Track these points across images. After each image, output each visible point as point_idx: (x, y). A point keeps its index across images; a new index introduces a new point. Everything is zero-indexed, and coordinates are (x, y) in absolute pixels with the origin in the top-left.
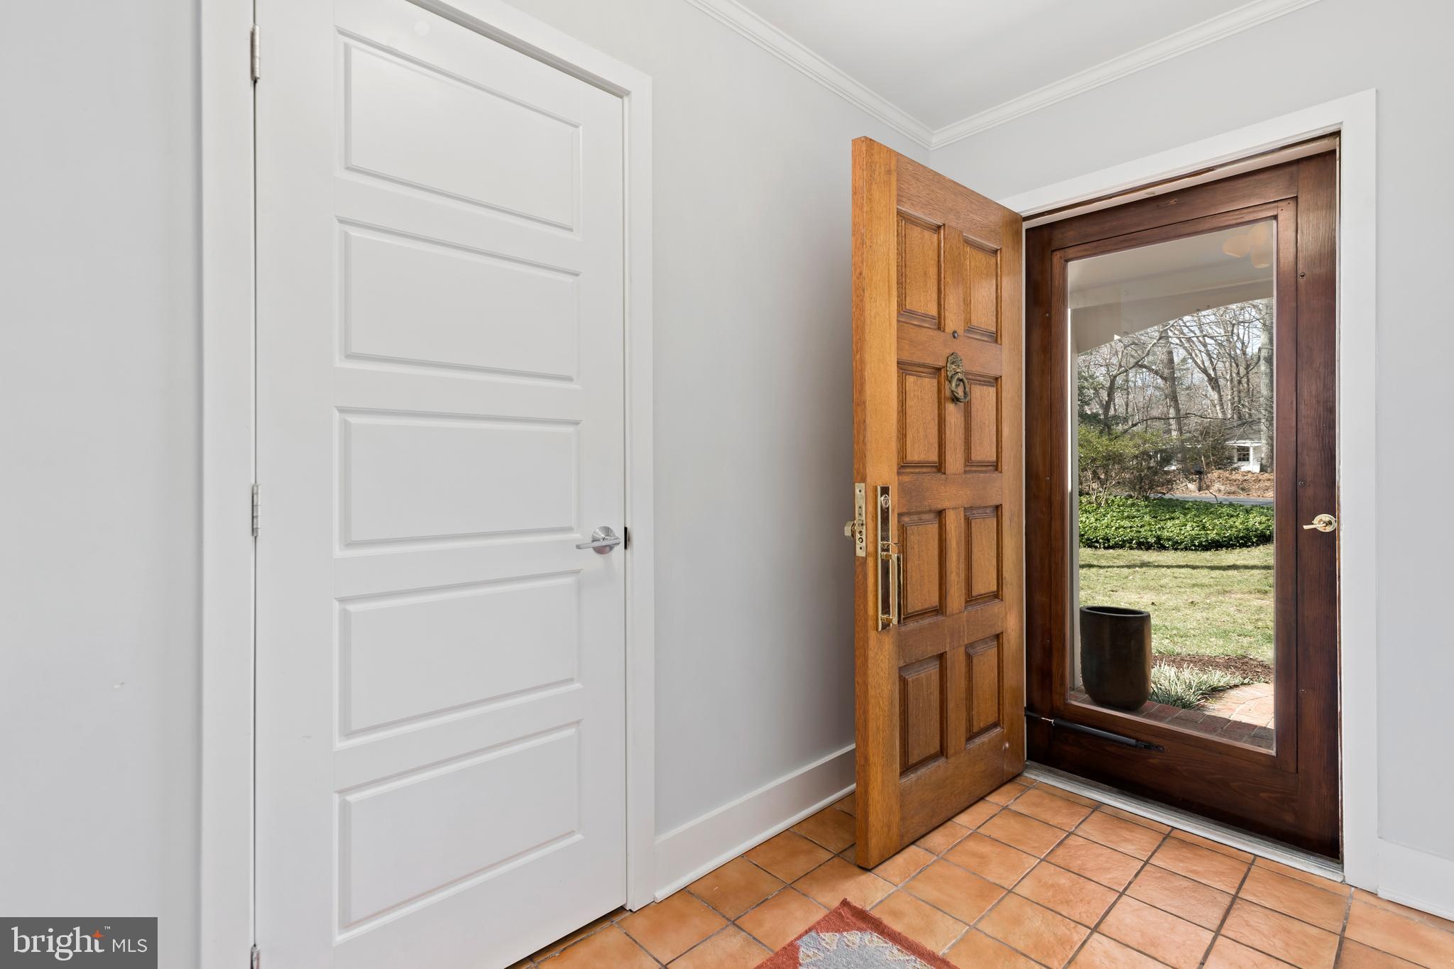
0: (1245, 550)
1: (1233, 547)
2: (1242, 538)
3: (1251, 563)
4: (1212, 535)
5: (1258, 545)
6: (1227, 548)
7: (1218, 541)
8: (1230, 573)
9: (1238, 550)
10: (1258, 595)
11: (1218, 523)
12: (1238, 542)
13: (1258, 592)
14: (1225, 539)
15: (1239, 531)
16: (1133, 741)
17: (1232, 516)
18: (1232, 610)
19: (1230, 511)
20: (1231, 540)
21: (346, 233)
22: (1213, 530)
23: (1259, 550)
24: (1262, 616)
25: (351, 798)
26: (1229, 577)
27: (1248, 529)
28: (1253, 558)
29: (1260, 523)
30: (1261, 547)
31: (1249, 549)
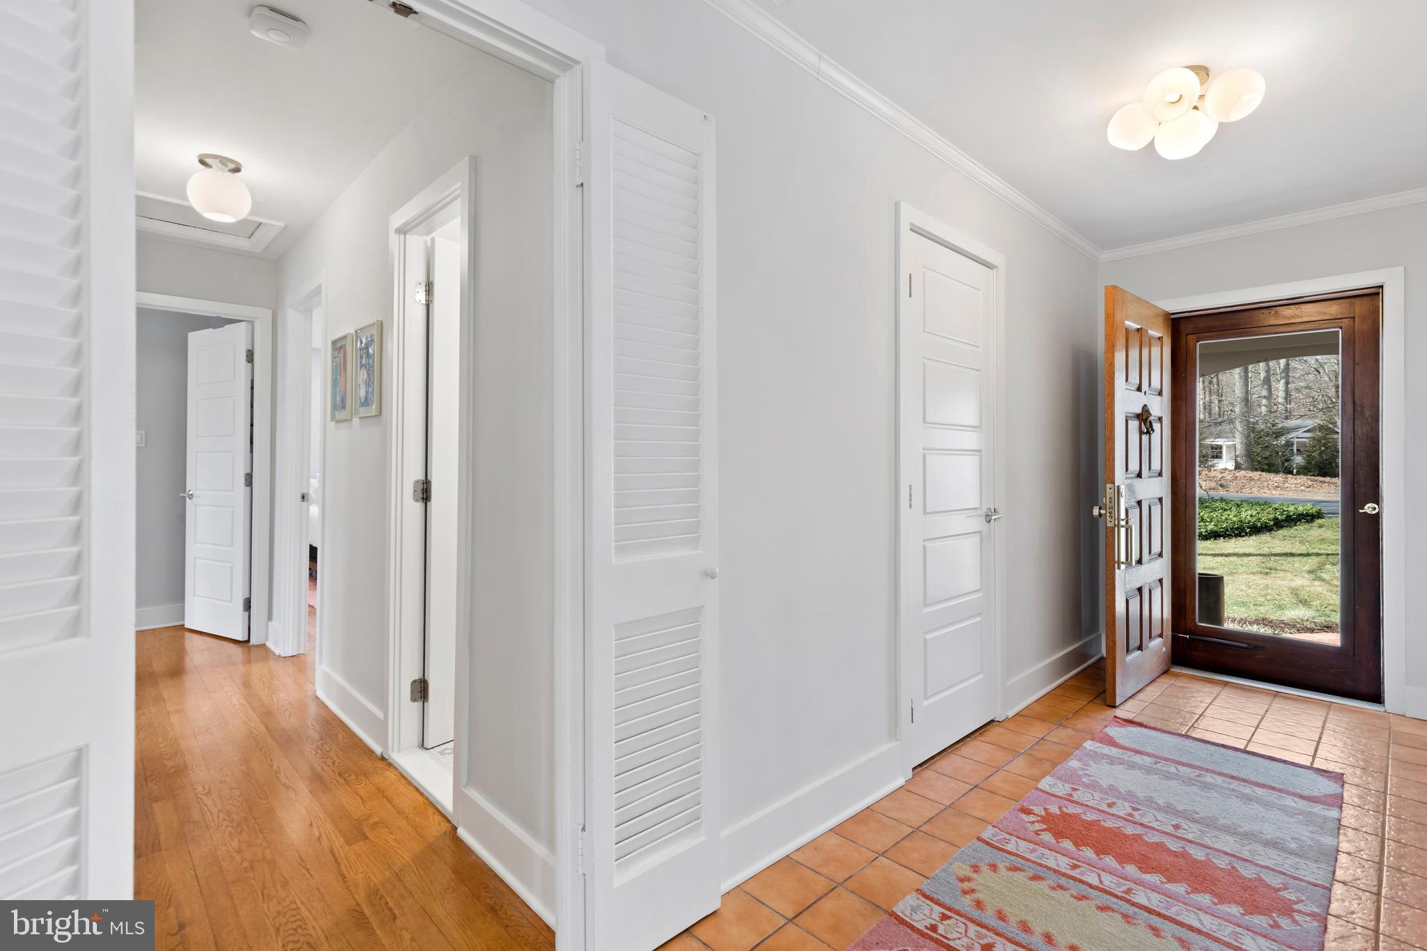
0: (1240, 540)
1: (1230, 536)
2: (1237, 529)
3: (1248, 551)
4: (1211, 527)
5: (1251, 535)
6: (1224, 538)
7: (1216, 532)
8: (1232, 559)
9: (1233, 540)
10: (1262, 576)
11: (1214, 516)
12: (1234, 532)
13: (1260, 573)
14: (1221, 530)
15: (1234, 523)
16: (1246, 645)
17: (1225, 510)
18: (1243, 587)
19: (1223, 505)
20: (1227, 531)
21: (924, 363)
22: (1211, 522)
23: (1253, 540)
24: (1269, 591)
25: (928, 637)
26: (1231, 562)
27: (1241, 521)
28: (1249, 546)
29: (1251, 516)
30: (1253, 537)
31: (1244, 539)
